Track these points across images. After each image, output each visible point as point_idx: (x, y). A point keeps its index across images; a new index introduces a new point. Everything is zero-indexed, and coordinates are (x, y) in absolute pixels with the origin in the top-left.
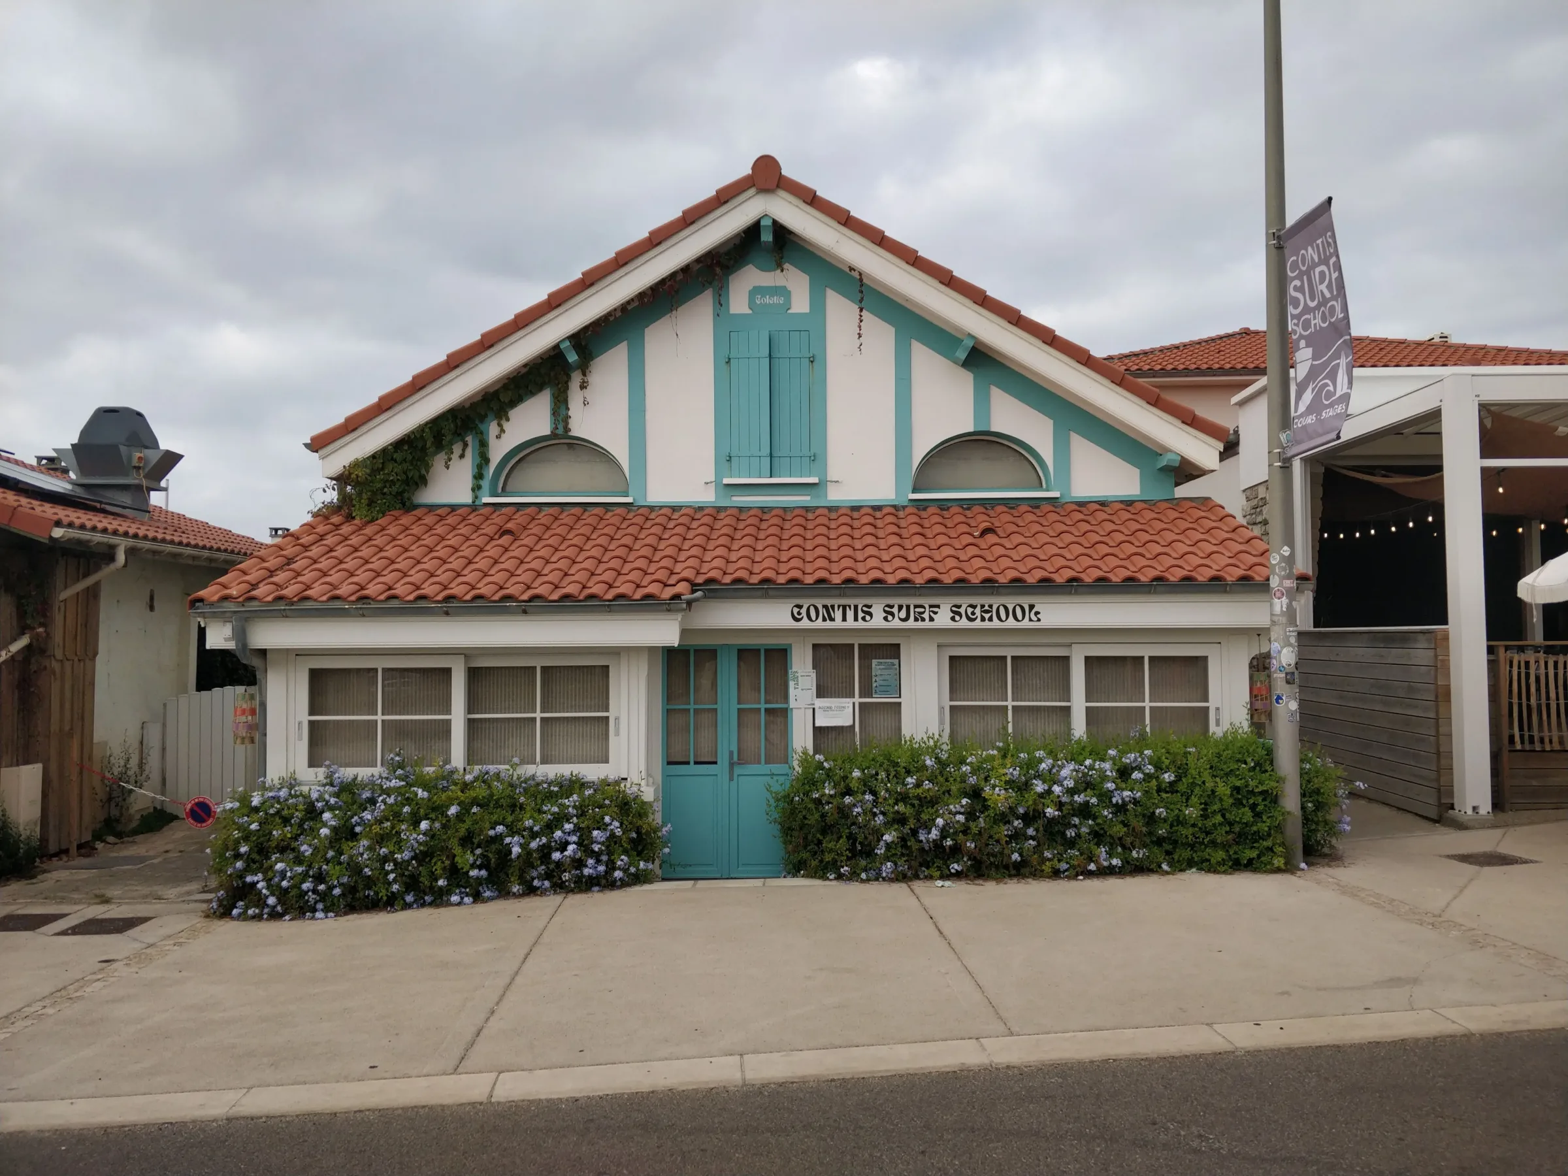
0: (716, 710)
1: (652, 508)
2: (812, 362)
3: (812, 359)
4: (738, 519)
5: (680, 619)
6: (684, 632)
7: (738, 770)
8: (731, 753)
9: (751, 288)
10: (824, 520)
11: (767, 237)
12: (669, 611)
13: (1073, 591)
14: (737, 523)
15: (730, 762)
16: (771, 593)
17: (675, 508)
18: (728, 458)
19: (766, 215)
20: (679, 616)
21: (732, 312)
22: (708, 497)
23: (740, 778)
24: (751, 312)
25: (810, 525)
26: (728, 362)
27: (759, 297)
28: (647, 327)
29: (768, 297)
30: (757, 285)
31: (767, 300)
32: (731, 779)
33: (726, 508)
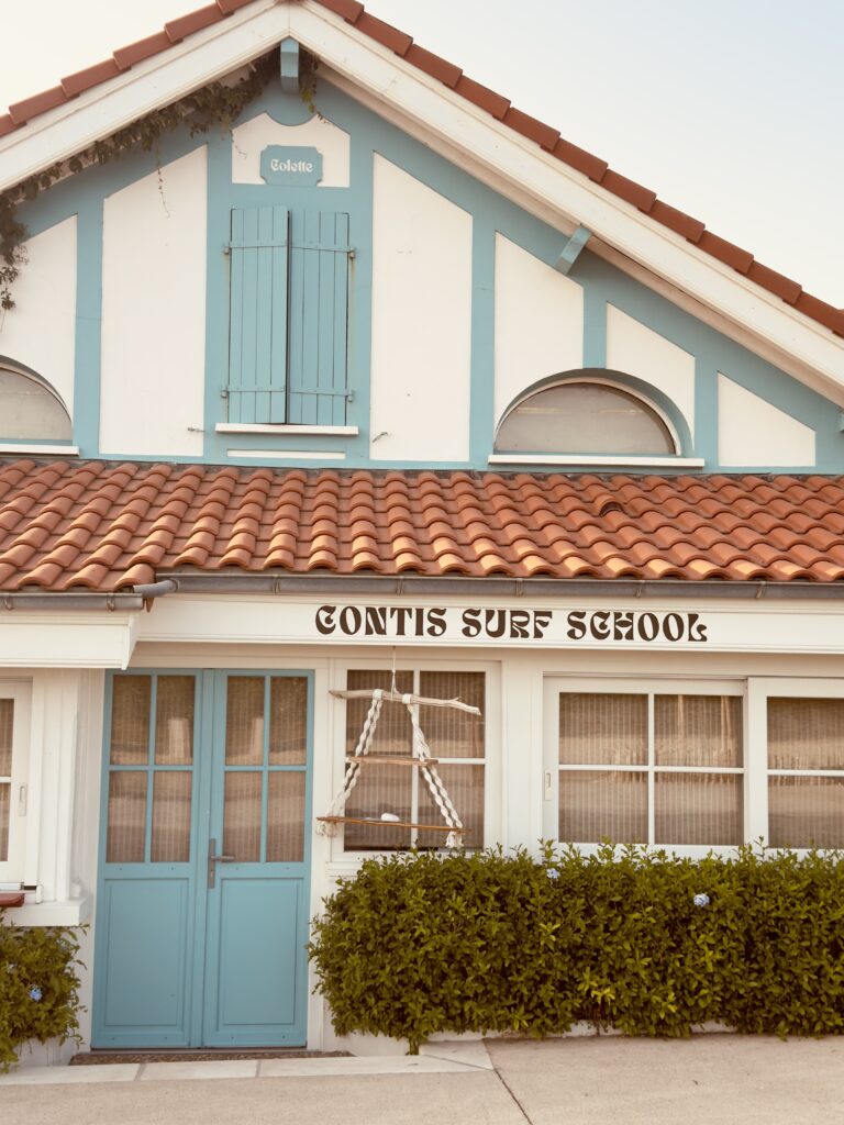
0: (190, 772)
1: (106, 464)
2: (352, 258)
3: (352, 255)
4: (236, 483)
5: (130, 624)
6: (140, 647)
7: (222, 870)
8: (212, 843)
9: (264, 148)
10: (366, 487)
11: (289, 70)
12: (113, 609)
13: (759, 595)
14: (235, 488)
15: (209, 858)
16: (283, 586)
17: (141, 465)
18: (224, 394)
19: (290, 38)
20: (131, 618)
21: (234, 181)
22: (192, 449)
23: (226, 882)
24: (262, 182)
25: (345, 493)
26: (229, 253)
27: (276, 161)
28: (108, 197)
29: (289, 162)
30: (272, 144)
31: (288, 166)
32: (211, 883)
33: (219, 467)
